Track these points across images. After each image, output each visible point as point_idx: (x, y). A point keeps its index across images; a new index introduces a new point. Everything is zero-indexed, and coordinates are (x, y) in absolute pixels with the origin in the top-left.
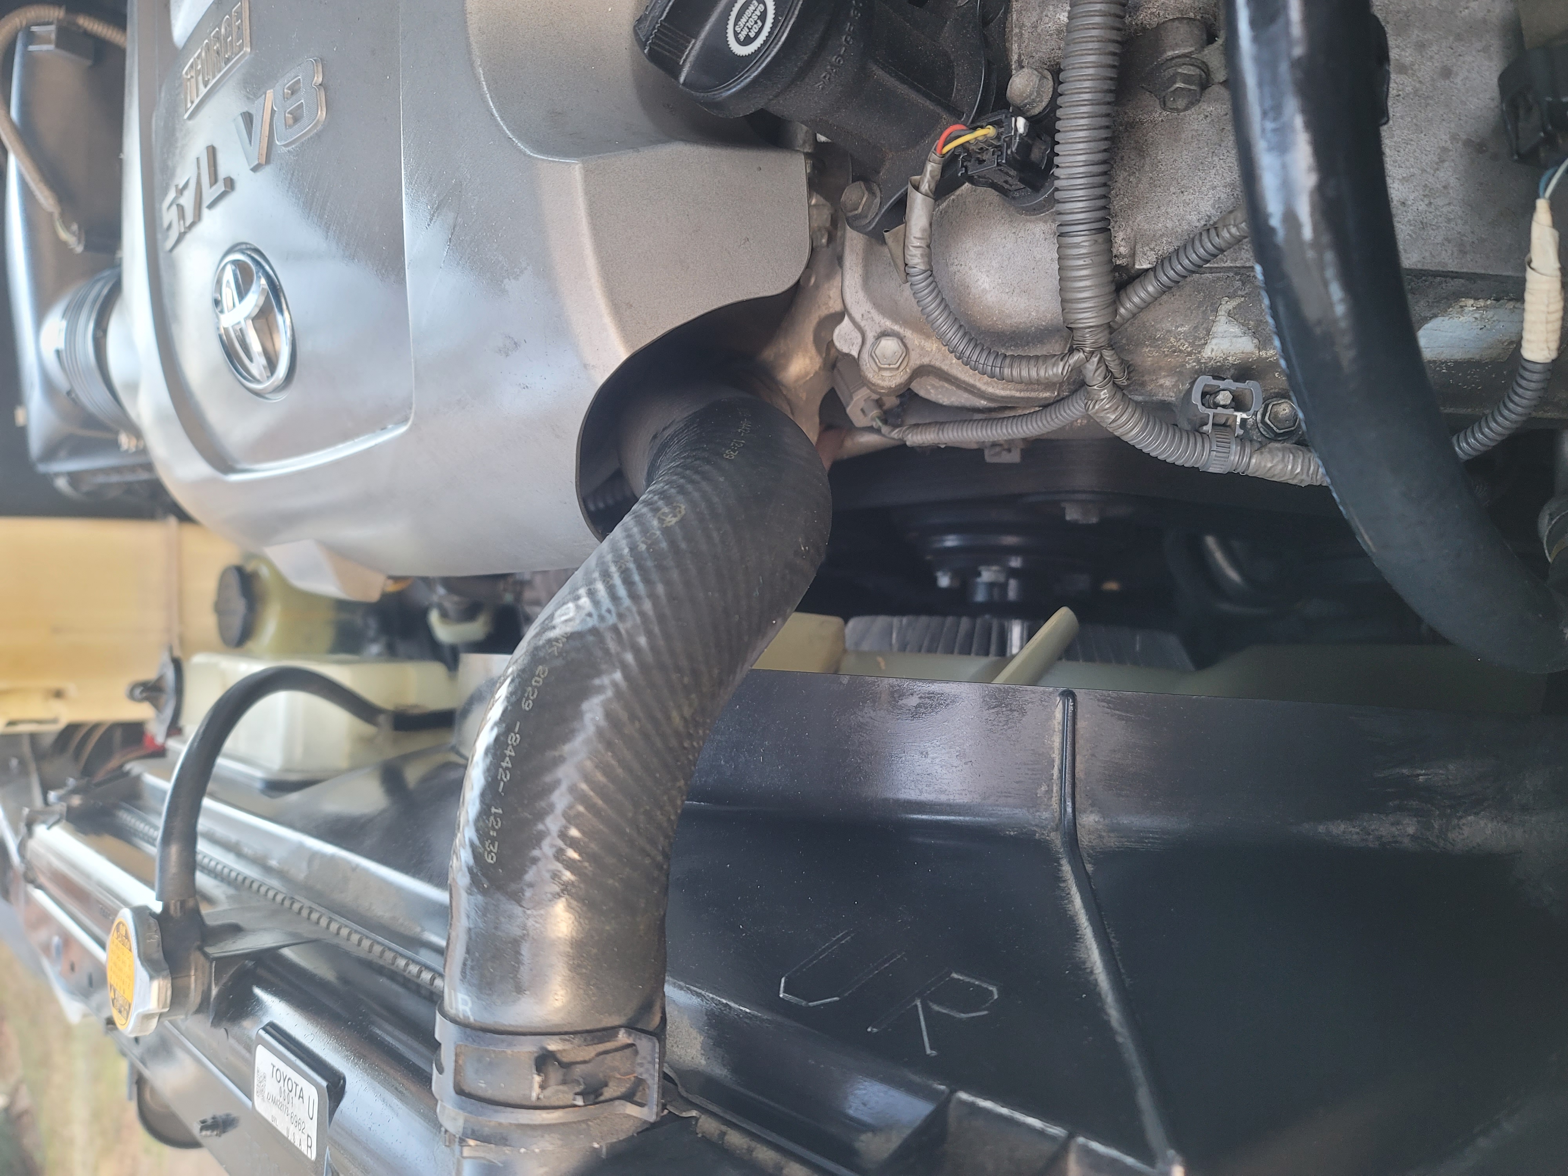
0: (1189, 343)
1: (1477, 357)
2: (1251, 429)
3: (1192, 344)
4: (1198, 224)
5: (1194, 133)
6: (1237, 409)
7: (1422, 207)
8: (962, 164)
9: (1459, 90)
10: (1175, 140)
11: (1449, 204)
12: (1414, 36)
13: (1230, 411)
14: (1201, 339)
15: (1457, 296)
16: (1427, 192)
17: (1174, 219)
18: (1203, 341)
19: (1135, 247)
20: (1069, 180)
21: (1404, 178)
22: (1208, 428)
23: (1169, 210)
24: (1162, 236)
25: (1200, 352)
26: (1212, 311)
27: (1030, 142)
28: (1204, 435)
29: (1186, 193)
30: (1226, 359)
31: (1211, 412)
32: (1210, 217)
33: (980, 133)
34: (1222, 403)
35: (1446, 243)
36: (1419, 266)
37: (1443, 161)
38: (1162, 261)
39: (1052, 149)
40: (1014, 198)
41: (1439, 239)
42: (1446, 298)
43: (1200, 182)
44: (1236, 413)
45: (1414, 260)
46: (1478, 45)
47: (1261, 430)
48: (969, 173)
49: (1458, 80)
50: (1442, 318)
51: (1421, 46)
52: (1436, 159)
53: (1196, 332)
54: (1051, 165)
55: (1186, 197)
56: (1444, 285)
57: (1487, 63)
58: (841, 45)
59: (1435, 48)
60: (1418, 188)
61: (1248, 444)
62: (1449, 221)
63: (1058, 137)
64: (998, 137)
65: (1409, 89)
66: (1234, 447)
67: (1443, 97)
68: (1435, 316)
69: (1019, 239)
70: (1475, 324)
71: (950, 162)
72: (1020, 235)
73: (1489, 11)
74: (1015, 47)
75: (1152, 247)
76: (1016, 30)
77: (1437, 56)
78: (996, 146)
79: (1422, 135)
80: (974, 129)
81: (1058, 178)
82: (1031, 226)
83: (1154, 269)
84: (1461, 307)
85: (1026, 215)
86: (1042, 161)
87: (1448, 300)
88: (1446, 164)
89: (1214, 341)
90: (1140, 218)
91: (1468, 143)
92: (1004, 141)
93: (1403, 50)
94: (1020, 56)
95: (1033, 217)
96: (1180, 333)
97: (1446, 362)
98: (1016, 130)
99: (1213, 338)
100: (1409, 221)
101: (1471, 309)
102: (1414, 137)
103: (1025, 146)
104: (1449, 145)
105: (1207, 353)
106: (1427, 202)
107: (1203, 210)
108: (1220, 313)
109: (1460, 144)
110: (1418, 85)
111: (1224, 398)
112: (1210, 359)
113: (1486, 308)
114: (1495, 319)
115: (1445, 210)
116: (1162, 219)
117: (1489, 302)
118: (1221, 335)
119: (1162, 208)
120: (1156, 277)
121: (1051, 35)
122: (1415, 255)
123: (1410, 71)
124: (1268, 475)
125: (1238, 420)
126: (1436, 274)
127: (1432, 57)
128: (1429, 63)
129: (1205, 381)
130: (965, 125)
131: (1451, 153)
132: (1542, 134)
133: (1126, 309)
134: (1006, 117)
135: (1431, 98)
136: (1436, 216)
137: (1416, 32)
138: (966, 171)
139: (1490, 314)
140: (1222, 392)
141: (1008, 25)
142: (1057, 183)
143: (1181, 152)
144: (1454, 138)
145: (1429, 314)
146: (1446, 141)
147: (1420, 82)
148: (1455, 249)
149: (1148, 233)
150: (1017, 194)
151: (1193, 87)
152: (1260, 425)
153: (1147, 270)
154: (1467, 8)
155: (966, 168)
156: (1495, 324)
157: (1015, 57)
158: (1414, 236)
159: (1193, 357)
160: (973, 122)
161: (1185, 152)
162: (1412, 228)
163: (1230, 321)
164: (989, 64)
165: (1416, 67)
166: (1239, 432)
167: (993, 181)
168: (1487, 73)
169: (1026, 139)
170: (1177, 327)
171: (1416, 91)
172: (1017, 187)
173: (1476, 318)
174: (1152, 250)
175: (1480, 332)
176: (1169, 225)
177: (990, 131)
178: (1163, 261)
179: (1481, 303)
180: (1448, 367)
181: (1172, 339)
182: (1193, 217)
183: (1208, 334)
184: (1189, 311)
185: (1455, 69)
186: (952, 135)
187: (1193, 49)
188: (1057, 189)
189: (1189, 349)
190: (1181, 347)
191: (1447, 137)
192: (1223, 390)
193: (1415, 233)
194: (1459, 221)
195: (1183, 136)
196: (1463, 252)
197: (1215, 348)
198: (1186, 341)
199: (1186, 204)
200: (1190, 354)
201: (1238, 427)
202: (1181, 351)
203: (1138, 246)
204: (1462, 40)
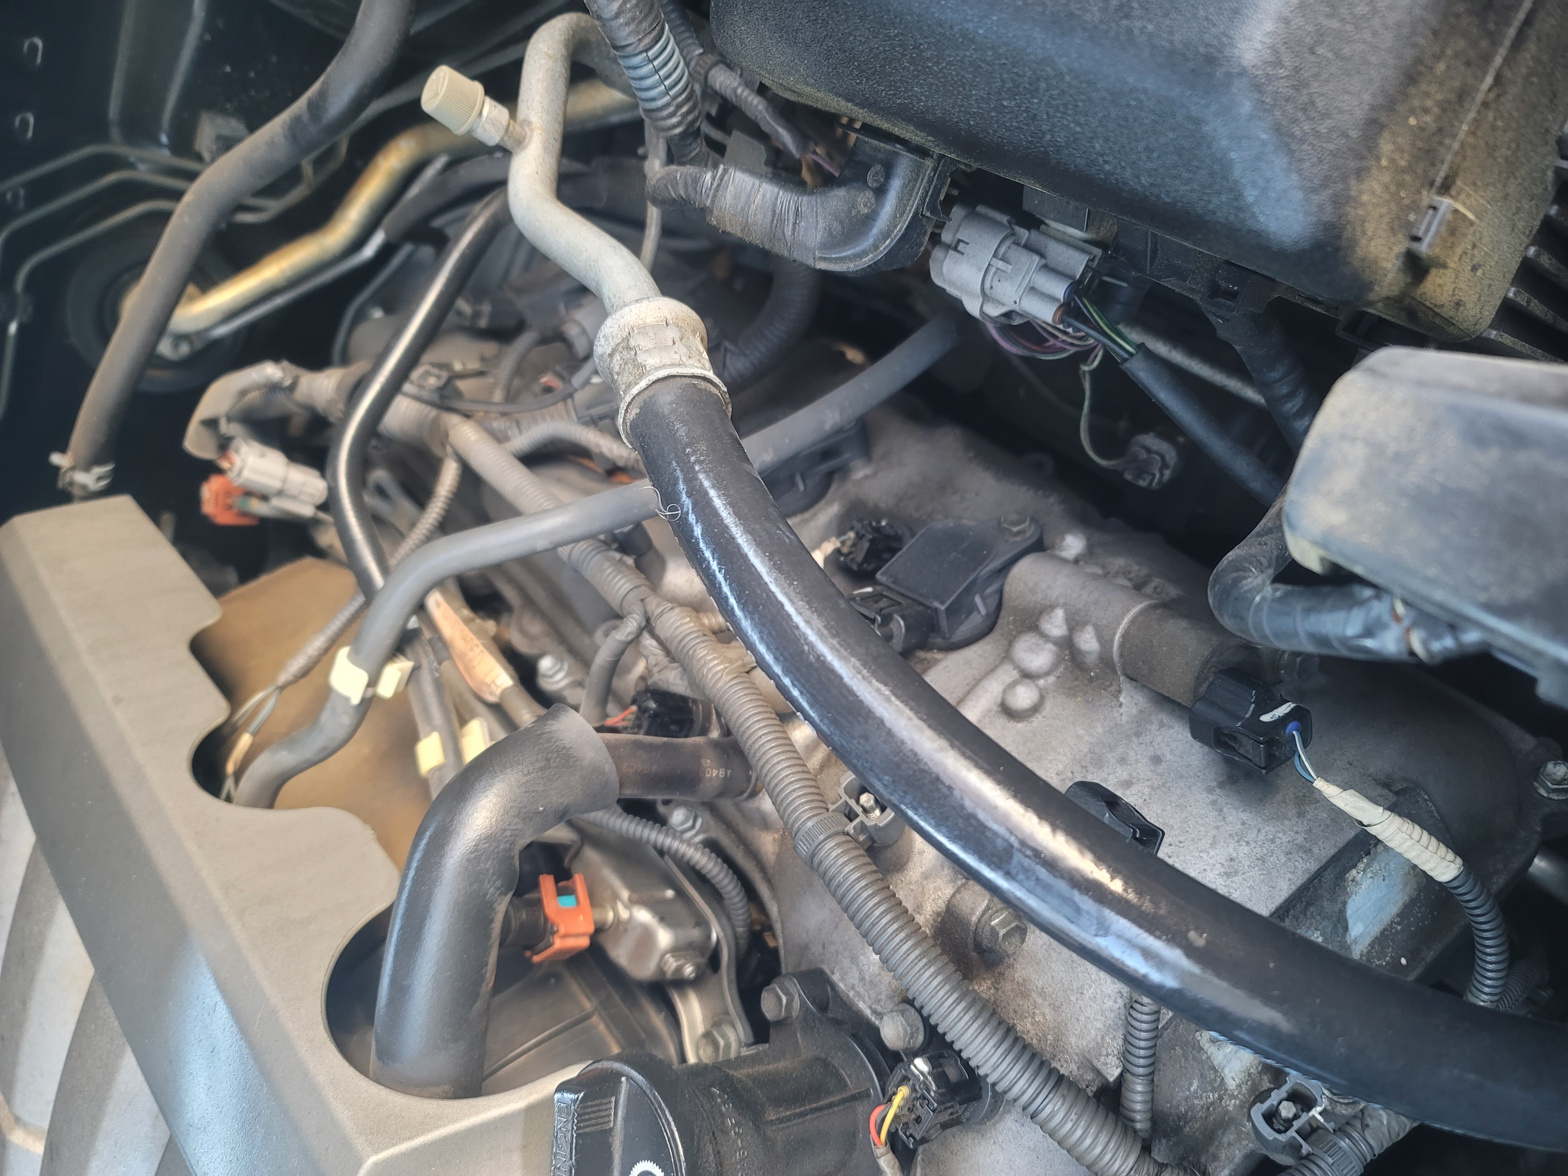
0: (1211, 1091)
1: (1406, 898)
2: (1333, 1108)
3: (1214, 1090)
4: (1118, 1005)
5: (1045, 947)
6: (1309, 1109)
7: (1246, 849)
8: (905, 1134)
9: (1176, 762)
10: (1038, 963)
11: (1259, 831)
12: (1111, 759)
13: (1305, 1117)
14: (1215, 1080)
15: (1341, 876)
16: (1236, 838)
17: (1097, 1017)
18: (1218, 1080)
19: (1093, 1066)
20: (997, 1070)
21: (1211, 844)
22: (1306, 1148)
23: (1087, 1015)
24: (1103, 1038)
25: (1226, 1090)
26: (1199, 1052)
27: (940, 1070)
28: (1310, 1157)
29: (1085, 992)
30: (1249, 1075)
31: (1292, 1133)
32: (1120, 992)
33: (897, 1100)
34: (1291, 1115)
35: (1290, 856)
36: (1294, 888)
37: (1221, 810)
38: (1124, 1058)
39: (961, 1058)
40: (968, 1119)
41: (1283, 858)
42: (1336, 885)
43: (1086, 975)
44: (1311, 1114)
45: (1286, 887)
46: (1154, 727)
47: (1341, 1101)
48: (918, 1138)
49: (1169, 756)
50: (1351, 899)
51: (1123, 760)
52: (1215, 813)
53: (1206, 1078)
54: (971, 1071)
55: (1089, 993)
56: (1323, 880)
57: (1171, 731)
58: (735, 1142)
59: (1132, 753)
60: (1228, 841)
61: (1349, 1129)
62: (1273, 841)
63: (957, 1047)
64: (913, 1090)
65: (1147, 791)
66: (1343, 1143)
67: (1172, 774)
68: (1345, 903)
69: (1003, 1145)
70: (1375, 881)
71: (894, 1142)
72: (1000, 1140)
73: (1136, 704)
74: (861, 1005)
75: (1104, 1053)
76: (851, 994)
77: (1139, 757)
78: (918, 1098)
79: (1189, 808)
80: (890, 1100)
81: (986, 1076)
82: (1000, 1126)
83: (1125, 1070)
84: (1353, 881)
85: (989, 1121)
86: (962, 1074)
87: (1339, 885)
88: (1225, 810)
89: (1226, 1071)
90: (1073, 1041)
91: (1221, 785)
92: (921, 1089)
93: (1115, 772)
94: (871, 1008)
95: (997, 1117)
96: (1196, 1092)
97: (1392, 922)
98: (922, 1073)
99: (1223, 1069)
100: (1249, 866)
101: (1360, 875)
102: (1184, 815)
103: (940, 1076)
104: (1212, 798)
105: (1231, 1084)
106: (1244, 844)
107: (1109, 992)
108: (1206, 1048)
109: (1218, 790)
110: (1149, 783)
111: (1287, 1110)
112: (1239, 1086)
113: (1368, 865)
114: (1383, 865)
115: (1261, 837)
116: (1089, 1026)
117: (1365, 860)
118: (1225, 1061)
119: (1080, 1018)
120: (1133, 1075)
121: (879, 974)
122: (1283, 883)
123: (1134, 780)
124: (1394, 1137)
125: (1319, 1117)
126: (1310, 881)
127: (1137, 760)
128: (1140, 765)
129: (1258, 1111)
130: (879, 1105)
131: (1219, 801)
132: (1262, 746)
133: (1140, 1121)
134: (905, 1070)
135: (1166, 782)
136: (1261, 847)
137: (1109, 755)
138: (914, 1138)
139: (1376, 866)
140: (1281, 1107)
141: (842, 995)
142: (990, 1080)
143: (1050, 968)
144: (1210, 790)
145: (1339, 906)
146: (1208, 797)
147: (1148, 780)
148: (1300, 854)
149: (1091, 1046)
150: (967, 1114)
151: (1013, 925)
152: (1335, 1098)
153: (1121, 1075)
154: (1122, 715)
155: (911, 1135)
156: (1387, 867)
157: (868, 1012)
158: (1265, 872)
159: (1226, 1097)
160: (884, 1095)
161: (1053, 965)
162: (1257, 869)
163: (1219, 1046)
164: (854, 1036)
165: (1134, 774)
166: (1330, 1126)
167: (940, 1123)
168: (1180, 736)
169: (935, 1071)
170: (1189, 1089)
171: (1152, 787)
172: (963, 1109)
173: (1371, 877)
174: (1107, 1055)
175: (1386, 882)
176: (1099, 1025)
177: (903, 1092)
178: (1125, 1056)
179: (1361, 866)
180: (1398, 924)
181: (1196, 1102)
182: (1109, 1003)
183: (1216, 1071)
184: (1183, 1069)
185: (1159, 753)
186: (878, 1122)
187: (986, 902)
188: (994, 1085)
189: (1216, 1095)
190: (1209, 1101)
191: (1205, 795)
192: (1279, 1103)
193: (1263, 870)
194: (1280, 835)
195: (1040, 956)
196: (1308, 851)
197: (1233, 1074)
198: (1207, 1092)
199: (1094, 999)
200: (1221, 1098)
201: (1325, 1124)
202: (1212, 1103)
203: (1095, 1062)
204: (1141, 734)
